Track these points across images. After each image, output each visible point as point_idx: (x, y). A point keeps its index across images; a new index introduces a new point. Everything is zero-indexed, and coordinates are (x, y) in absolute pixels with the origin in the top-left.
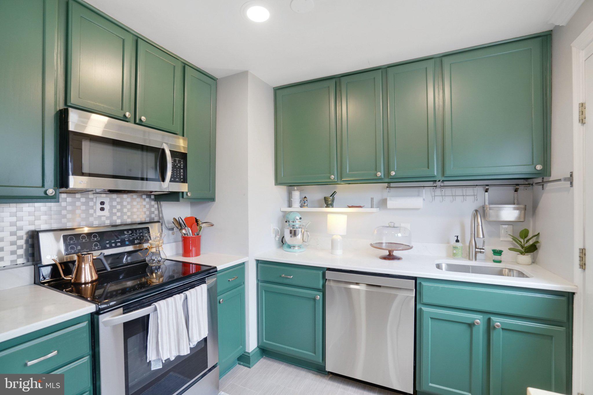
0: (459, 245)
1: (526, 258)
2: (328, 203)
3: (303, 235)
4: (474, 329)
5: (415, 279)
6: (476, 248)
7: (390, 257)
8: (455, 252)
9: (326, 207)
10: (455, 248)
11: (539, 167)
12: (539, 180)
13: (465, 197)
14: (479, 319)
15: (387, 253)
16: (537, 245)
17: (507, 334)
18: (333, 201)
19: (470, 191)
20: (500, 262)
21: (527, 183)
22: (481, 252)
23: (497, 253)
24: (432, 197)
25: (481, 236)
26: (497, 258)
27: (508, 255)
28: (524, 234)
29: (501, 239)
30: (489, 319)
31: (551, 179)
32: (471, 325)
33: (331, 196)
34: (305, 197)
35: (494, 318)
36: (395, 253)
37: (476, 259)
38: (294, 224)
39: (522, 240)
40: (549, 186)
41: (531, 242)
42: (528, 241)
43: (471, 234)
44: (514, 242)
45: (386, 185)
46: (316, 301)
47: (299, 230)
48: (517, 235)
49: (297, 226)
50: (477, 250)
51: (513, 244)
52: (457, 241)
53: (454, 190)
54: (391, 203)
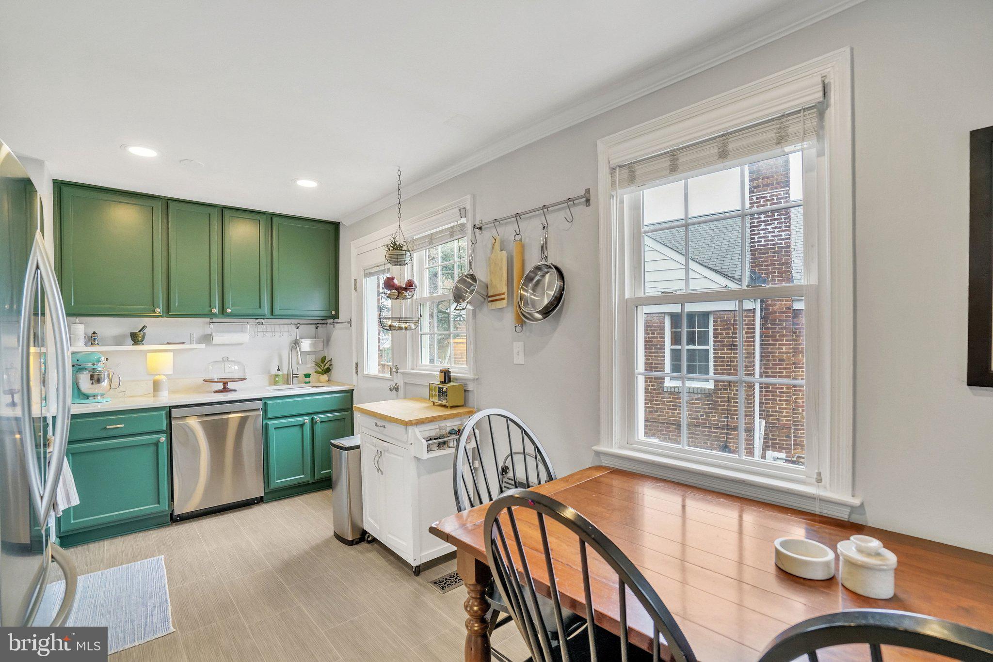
0: (280, 373)
1: (325, 377)
2: (138, 339)
3: (110, 381)
4: (305, 427)
5: (260, 399)
6: (293, 374)
7: (225, 390)
8: (277, 379)
9: (133, 345)
10: (277, 376)
11: (333, 313)
12: (332, 321)
13: (273, 333)
14: (307, 419)
15: (220, 386)
16: (331, 367)
17: (324, 424)
18: (143, 337)
19: (285, 327)
20: (309, 382)
21: (323, 322)
22: (296, 377)
23: (307, 376)
24: (254, 332)
25: (301, 363)
26: (307, 380)
27: (314, 376)
28: (323, 359)
29: (308, 366)
30: (313, 418)
31: (339, 321)
32: (302, 426)
33: (140, 331)
34: (94, 333)
35: (315, 416)
36: (230, 386)
37: (293, 384)
38: (95, 367)
39: (322, 365)
40: (337, 326)
41: (326, 367)
42: (326, 364)
43: (289, 363)
44: (317, 367)
45: (208, 320)
46: (160, 445)
47: (104, 374)
48: (319, 361)
49: (100, 369)
50: (294, 376)
51: (315, 368)
52: (278, 370)
53: (273, 326)
54: (217, 339)
